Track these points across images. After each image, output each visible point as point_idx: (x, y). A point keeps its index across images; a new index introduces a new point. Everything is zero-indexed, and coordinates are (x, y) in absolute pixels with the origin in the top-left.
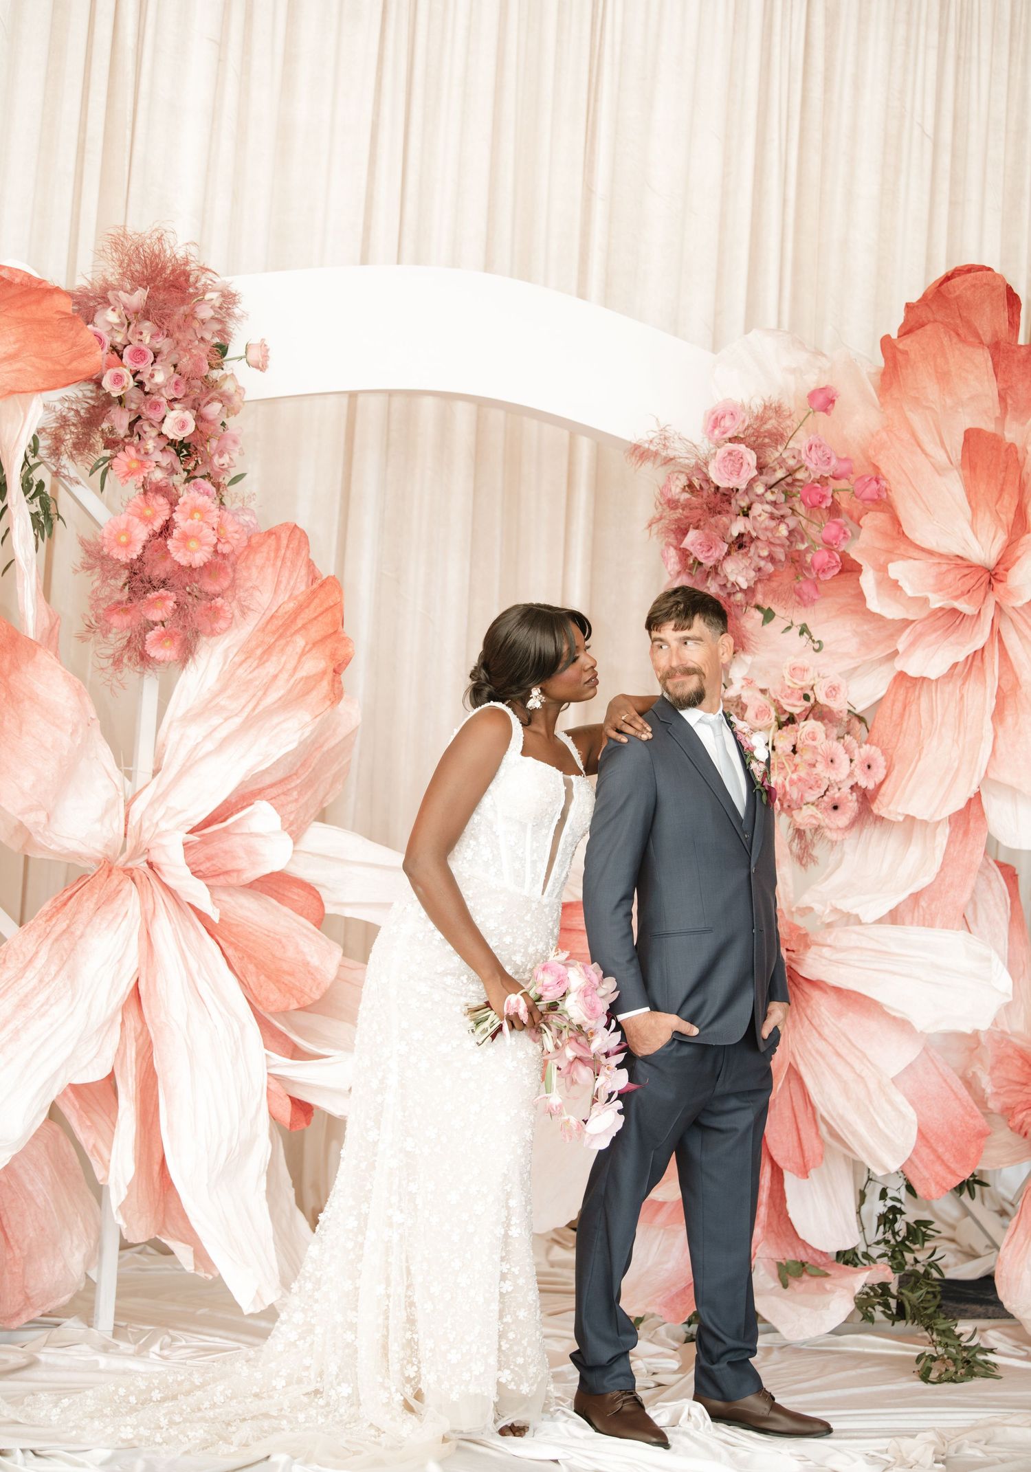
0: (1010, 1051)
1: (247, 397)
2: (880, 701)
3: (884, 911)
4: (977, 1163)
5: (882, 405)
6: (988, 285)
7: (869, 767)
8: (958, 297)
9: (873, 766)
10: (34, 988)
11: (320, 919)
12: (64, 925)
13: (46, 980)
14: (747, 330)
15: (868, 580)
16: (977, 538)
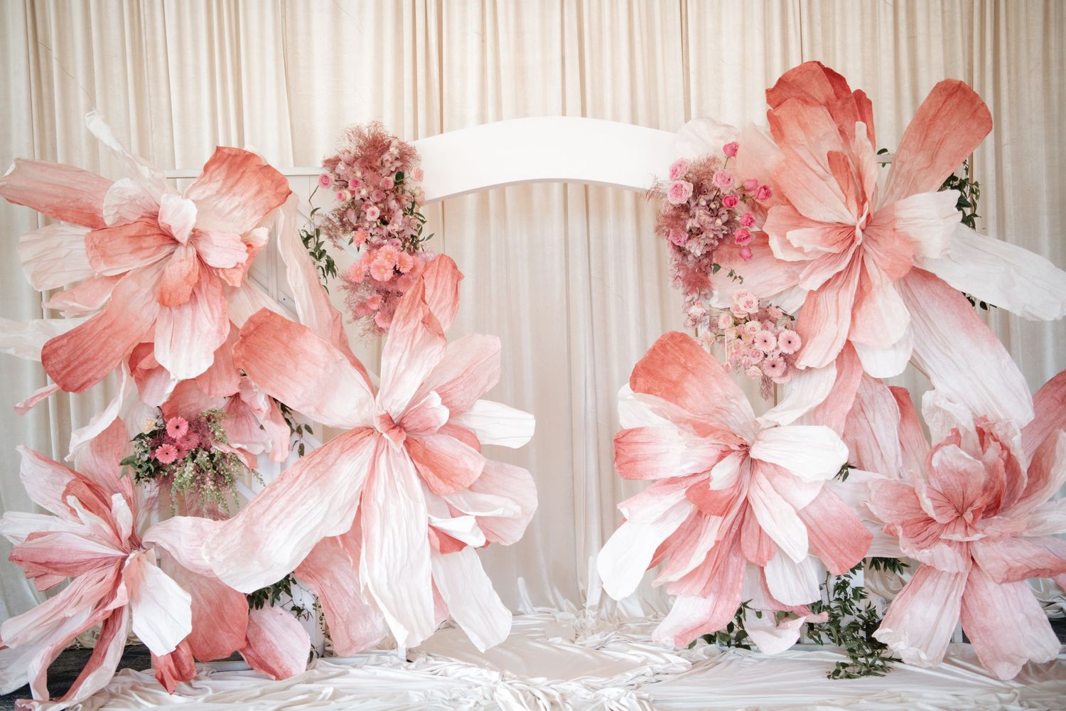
0: (907, 491)
1: (427, 199)
2: (802, 307)
3: (794, 418)
4: (865, 554)
5: (781, 148)
6: (809, 70)
7: (790, 342)
8: (793, 81)
9: (792, 341)
10: (297, 492)
11: (480, 448)
12: (318, 460)
13: (305, 487)
14: (686, 121)
15: (774, 242)
16: (849, 211)
